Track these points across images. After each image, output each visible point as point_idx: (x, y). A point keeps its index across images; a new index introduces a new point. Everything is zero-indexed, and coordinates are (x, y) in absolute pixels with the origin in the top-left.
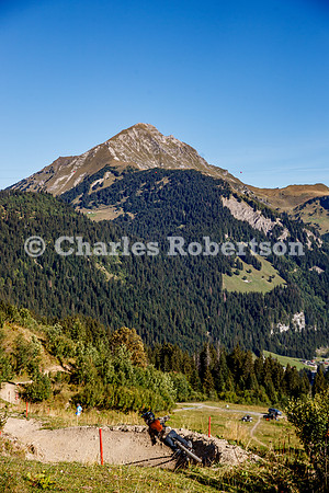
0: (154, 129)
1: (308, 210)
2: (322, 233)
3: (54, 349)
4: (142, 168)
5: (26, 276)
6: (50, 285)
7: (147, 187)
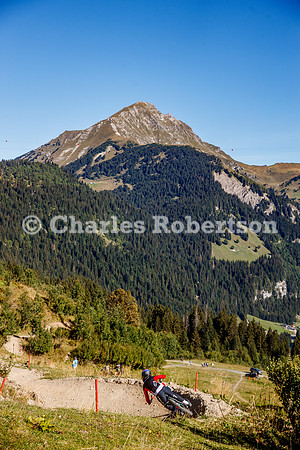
0: (153, 107)
1: (293, 186)
3: (55, 307)
4: (141, 143)
5: (32, 239)
6: (54, 248)
7: (146, 161)
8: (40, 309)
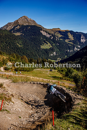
0: (27, 17)
1: (56, 33)
2: (59, 37)
3: (10, 60)
4: (25, 25)
5: (3, 46)
6: (8, 48)
7: (26, 29)
8: (7, 61)
